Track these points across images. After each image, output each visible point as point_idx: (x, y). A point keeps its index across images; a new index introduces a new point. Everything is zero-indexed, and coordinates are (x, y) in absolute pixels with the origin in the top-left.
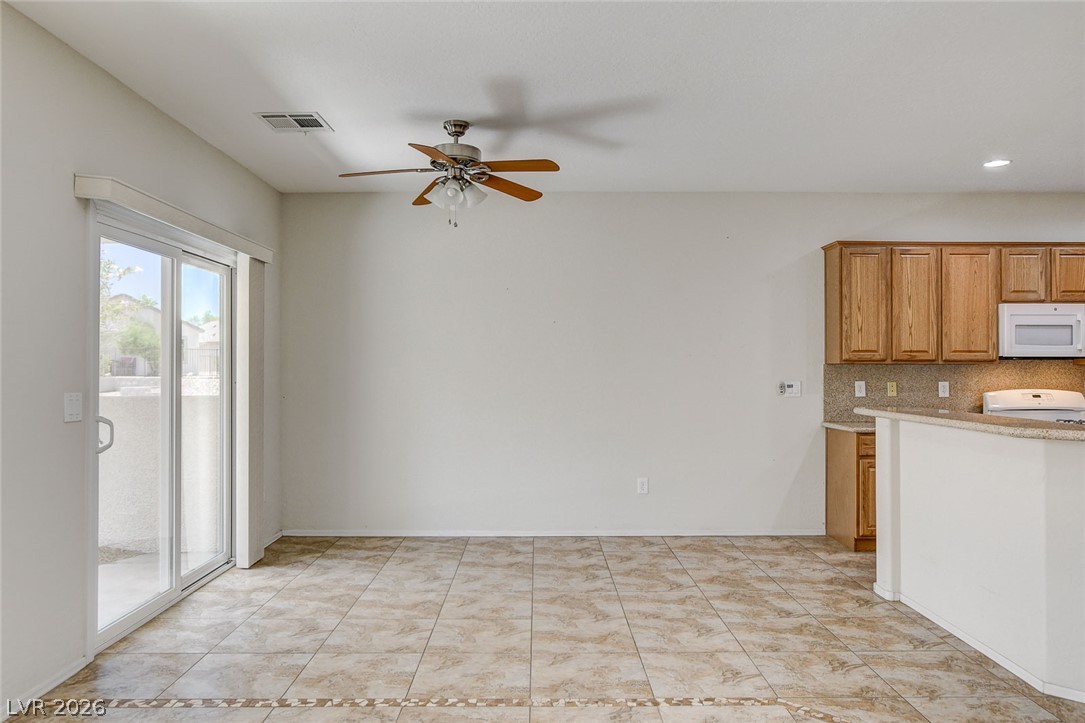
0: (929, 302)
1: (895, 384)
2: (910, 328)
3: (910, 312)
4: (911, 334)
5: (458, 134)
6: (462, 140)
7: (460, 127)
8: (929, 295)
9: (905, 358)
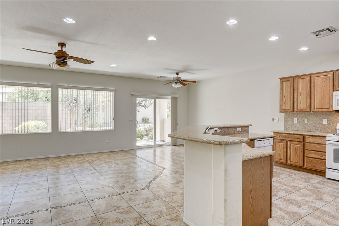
0: (307, 93)
1: (307, 119)
2: (301, 102)
3: (301, 97)
4: (301, 103)
5: (177, 75)
6: (178, 76)
7: (178, 74)
8: (307, 91)
9: (299, 111)
